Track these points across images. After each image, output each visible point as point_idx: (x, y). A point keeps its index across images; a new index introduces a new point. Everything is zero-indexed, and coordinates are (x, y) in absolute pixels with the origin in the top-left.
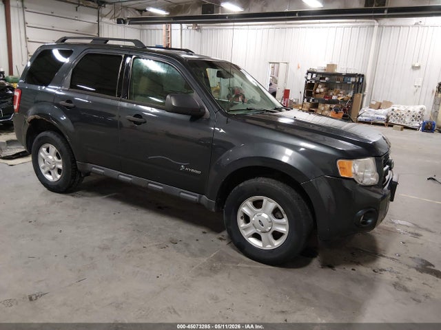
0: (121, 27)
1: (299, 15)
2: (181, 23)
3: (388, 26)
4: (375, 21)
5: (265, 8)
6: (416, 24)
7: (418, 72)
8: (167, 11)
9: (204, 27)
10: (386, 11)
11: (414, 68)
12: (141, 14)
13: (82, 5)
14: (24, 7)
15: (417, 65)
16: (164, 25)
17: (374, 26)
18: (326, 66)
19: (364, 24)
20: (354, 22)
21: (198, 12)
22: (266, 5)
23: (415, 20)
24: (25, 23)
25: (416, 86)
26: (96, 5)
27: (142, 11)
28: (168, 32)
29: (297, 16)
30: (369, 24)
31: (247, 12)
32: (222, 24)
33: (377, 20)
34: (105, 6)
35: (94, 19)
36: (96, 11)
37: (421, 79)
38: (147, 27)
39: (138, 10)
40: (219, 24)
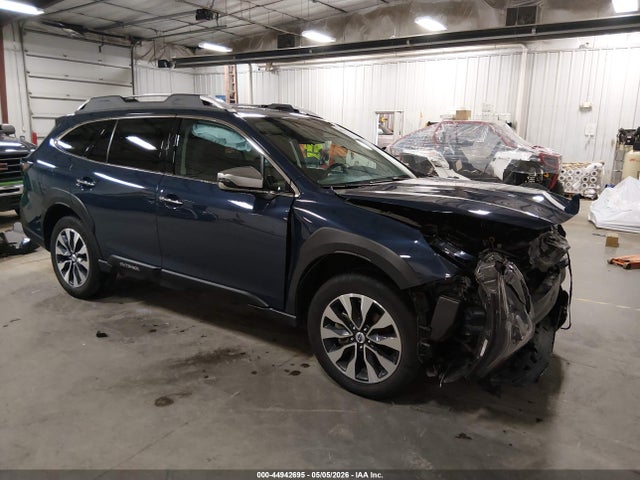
0: (164, 72)
1: (411, 42)
2: (249, 62)
3: (542, 52)
4: (523, 46)
5: (365, 36)
6: (582, 47)
7: (588, 115)
8: (228, 46)
9: (283, 67)
10: (534, 30)
11: (583, 110)
12: (194, 52)
13: (107, 44)
14: (24, 50)
15: (586, 105)
16: (226, 67)
17: (520, 54)
18: (455, 113)
19: (507, 51)
20: (492, 49)
21: (273, 46)
22: (367, 32)
23: (579, 41)
24: (26, 72)
25: (587, 136)
26: (128, 43)
27: (194, 49)
28: (233, 77)
29: (408, 45)
30: (515, 50)
31: (341, 42)
32: (307, 61)
33: (525, 44)
34: (140, 44)
35: (125, 62)
36: (128, 51)
37: (594, 126)
38: (203, 70)
39: (190, 48)
40: (303, 62)
